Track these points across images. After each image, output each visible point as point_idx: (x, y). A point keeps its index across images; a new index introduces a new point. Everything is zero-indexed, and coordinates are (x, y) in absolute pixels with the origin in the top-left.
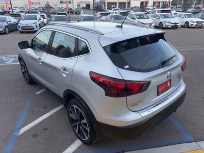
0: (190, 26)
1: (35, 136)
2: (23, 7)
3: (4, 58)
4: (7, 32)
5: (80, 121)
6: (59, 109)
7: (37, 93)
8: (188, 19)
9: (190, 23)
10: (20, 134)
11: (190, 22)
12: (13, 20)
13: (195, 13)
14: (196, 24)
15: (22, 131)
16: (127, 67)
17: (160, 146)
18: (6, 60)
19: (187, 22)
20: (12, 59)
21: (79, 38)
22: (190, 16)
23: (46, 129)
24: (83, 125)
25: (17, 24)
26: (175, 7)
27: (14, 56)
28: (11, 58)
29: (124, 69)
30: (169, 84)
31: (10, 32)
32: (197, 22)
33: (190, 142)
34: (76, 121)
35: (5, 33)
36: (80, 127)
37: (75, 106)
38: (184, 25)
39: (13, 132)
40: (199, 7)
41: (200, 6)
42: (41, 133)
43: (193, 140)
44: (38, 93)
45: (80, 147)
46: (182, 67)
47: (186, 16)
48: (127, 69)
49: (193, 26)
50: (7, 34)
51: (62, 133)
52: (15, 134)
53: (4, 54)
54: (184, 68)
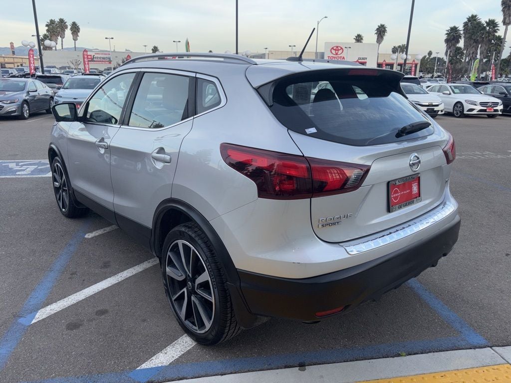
0: (465, 112)
1: (73, 326)
2: (69, 68)
3: (12, 165)
4: (26, 115)
5: (193, 281)
6: (140, 270)
7: (86, 236)
8: (462, 98)
9: (467, 106)
10: (34, 321)
11: (465, 104)
12: (43, 89)
13: (476, 85)
14: (479, 108)
15: (42, 314)
16: (313, 130)
17: (399, 355)
18: (18, 168)
19: (459, 104)
20: (33, 168)
21: (198, 76)
22: (464, 91)
23: (103, 312)
24: (199, 292)
25: (52, 98)
26: (430, 75)
27: (37, 161)
28: (31, 164)
29: (305, 134)
30: (415, 189)
31: (32, 115)
32: (482, 104)
33: (475, 348)
34: (183, 284)
35: (20, 117)
36: (193, 298)
37: (180, 242)
38: (451, 111)
39: (16, 316)
40: (487, 76)
41: (490, 74)
42: (90, 320)
43: (484, 342)
44: (89, 236)
45: (189, 352)
46: (445, 153)
47: (456, 91)
48: (312, 135)
49: (474, 112)
50: (24, 118)
51: (144, 320)
52: (21, 320)
53: (13, 157)
54: (451, 158)
